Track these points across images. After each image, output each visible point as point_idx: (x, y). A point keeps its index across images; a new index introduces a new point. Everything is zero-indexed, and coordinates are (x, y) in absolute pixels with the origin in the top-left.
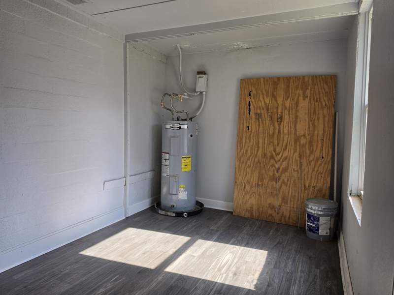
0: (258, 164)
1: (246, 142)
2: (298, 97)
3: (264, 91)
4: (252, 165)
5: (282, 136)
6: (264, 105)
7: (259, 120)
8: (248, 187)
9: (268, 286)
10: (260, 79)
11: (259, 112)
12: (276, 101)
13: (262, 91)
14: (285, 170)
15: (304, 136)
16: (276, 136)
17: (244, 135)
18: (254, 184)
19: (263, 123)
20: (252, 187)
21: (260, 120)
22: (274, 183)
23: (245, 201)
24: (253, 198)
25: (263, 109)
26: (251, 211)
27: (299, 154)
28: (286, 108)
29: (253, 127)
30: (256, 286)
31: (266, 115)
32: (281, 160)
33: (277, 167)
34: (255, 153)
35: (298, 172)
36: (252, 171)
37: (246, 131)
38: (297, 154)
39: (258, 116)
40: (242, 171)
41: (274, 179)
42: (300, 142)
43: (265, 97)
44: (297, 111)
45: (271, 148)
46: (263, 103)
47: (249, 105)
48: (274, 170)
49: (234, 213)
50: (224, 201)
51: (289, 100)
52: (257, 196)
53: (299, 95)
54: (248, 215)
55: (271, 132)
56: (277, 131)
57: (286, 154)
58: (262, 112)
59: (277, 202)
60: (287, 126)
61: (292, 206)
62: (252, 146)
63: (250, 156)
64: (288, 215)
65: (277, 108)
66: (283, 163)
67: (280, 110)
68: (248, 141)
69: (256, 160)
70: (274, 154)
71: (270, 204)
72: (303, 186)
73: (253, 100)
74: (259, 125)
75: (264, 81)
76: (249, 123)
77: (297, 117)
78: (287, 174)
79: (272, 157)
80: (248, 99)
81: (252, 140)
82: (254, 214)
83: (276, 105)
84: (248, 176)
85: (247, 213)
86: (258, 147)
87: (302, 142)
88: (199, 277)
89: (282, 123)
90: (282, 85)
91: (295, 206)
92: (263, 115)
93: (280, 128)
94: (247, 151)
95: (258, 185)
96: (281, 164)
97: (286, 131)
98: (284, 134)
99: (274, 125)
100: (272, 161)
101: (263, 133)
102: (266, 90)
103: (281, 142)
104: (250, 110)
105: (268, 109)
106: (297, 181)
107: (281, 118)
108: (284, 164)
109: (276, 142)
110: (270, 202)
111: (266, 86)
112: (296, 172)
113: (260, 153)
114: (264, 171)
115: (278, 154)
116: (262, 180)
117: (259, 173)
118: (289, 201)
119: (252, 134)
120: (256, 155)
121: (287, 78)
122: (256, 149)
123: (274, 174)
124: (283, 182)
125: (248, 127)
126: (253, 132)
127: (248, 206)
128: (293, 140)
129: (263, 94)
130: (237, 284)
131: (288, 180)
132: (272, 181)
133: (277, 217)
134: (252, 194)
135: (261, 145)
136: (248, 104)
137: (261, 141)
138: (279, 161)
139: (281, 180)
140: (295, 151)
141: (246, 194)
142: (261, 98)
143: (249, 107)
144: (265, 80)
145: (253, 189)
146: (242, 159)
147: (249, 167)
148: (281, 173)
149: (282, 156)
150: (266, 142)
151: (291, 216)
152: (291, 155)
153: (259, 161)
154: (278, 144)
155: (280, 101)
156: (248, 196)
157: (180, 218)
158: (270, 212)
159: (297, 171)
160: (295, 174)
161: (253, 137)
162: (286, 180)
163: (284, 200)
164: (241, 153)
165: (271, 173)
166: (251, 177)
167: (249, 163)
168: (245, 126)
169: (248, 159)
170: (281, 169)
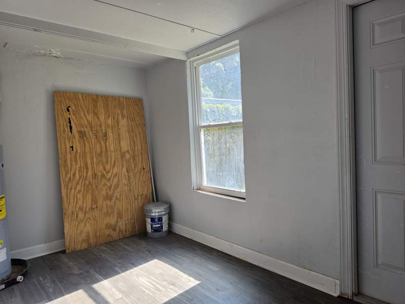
0: (90, 186)
1: (71, 165)
2: (118, 116)
3: (84, 108)
4: (83, 189)
5: (109, 154)
6: (86, 122)
7: (83, 138)
8: (81, 215)
10: (78, 93)
11: (83, 130)
12: (98, 118)
13: (82, 107)
14: (117, 186)
15: (128, 151)
16: (103, 155)
17: (69, 156)
18: (88, 209)
19: (88, 141)
20: (85, 213)
21: (85, 138)
22: (108, 202)
23: (79, 231)
24: (88, 225)
25: (86, 127)
26: (87, 240)
27: (127, 169)
28: (108, 126)
29: (78, 146)
31: (90, 133)
32: (112, 178)
33: (109, 185)
34: (85, 175)
35: (128, 186)
36: (83, 196)
37: (70, 153)
38: (124, 169)
39: (82, 134)
40: (72, 198)
41: (108, 198)
42: (126, 158)
43: (87, 114)
44: (119, 129)
45: (101, 168)
46: (85, 120)
47: (70, 122)
48: (106, 189)
49: (67, 251)
51: (110, 118)
52: (93, 221)
53: (118, 115)
54: (85, 246)
55: (98, 151)
56: (104, 149)
57: (115, 170)
58: (86, 130)
59: (112, 220)
60: (113, 145)
61: (127, 219)
62: (80, 168)
63: (79, 180)
64: (124, 228)
65: (101, 126)
66: (114, 180)
67: (103, 128)
68: (74, 163)
69: (87, 183)
70: (104, 172)
71: (107, 224)
72: (133, 197)
73: (74, 117)
74: (85, 144)
75: (82, 96)
76: (73, 143)
77: (119, 135)
78: (119, 190)
79: (103, 176)
80: (67, 115)
81: (79, 162)
82: (91, 241)
83: (99, 123)
84: (80, 203)
85: (84, 244)
86: (87, 168)
87: (127, 158)
89: (108, 141)
90: (100, 104)
91: (129, 218)
92: (87, 133)
93: (106, 146)
94: (74, 175)
95: (92, 209)
96: (113, 182)
97: (112, 149)
98: (111, 151)
99: (100, 144)
100: (104, 180)
101: (90, 153)
102: (86, 107)
103: (109, 161)
104: (71, 128)
105: (91, 127)
106: (128, 194)
107: (105, 135)
108: (115, 180)
109: (104, 160)
110: (106, 222)
111: (85, 102)
112: (126, 187)
113: (90, 173)
114: (96, 193)
115: (109, 172)
116: (96, 202)
117: (92, 195)
118: (124, 215)
119: (78, 156)
120: (86, 177)
121: (105, 96)
122: (85, 170)
123: (107, 193)
124: (117, 198)
125: (72, 147)
126: (79, 152)
127: (84, 235)
128: (120, 157)
129: (83, 110)
131: (120, 196)
132: (106, 201)
134: (86, 221)
135: (89, 166)
136: (68, 120)
137: (89, 161)
138: (110, 179)
139: (114, 198)
140: (123, 167)
141: (79, 223)
142: (82, 115)
143: (69, 124)
144: (84, 95)
145: (87, 215)
146: (70, 185)
147: (79, 192)
148: (114, 190)
149: (112, 173)
150: (95, 161)
151: (127, 228)
152: (120, 171)
153: (89, 182)
154: (107, 162)
155: (102, 117)
156: (82, 224)
158: (107, 232)
159: (127, 184)
160: (126, 188)
161: (80, 157)
162: (118, 196)
163: (120, 216)
164: (67, 179)
165: (104, 193)
166: (83, 203)
167: (78, 188)
168: (68, 147)
169: (77, 183)
170: (113, 187)
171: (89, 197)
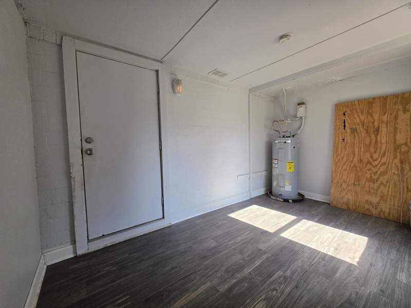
0: (355, 168)
1: (341, 151)
2: (397, 112)
3: (359, 110)
4: (348, 168)
5: (379, 145)
6: (359, 122)
7: (354, 133)
8: (344, 186)
9: (371, 265)
10: (354, 101)
11: (354, 127)
12: (372, 117)
13: (356, 111)
14: (383, 174)
15: (406, 144)
16: (372, 146)
17: (340, 144)
18: (350, 183)
19: (358, 135)
20: (348, 186)
21: (355, 133)
22: (372, 184)
23: (341, 196)
24: (349, 194)
25: (358, 124)
26: (347, 203)
27: (400, 160)
28: (383, 122)
29: (349, 138)
30: (358, 263)
31: (362, 129)
32: (379, 165)
33: (374, 170)
34: (351, 159)
35: (399, 176)
36: (348, 174)
37: (342, 143)
38: (397, 161)
39: (353, 130)
40: (339, 173)
41: (371, 180)
42: (401, 150)
43: (360, 115)
44: (396, 123)
45: (368, 155)
46: (358, 119)
47: (344, 123)
48: (371, 173)
49: (331, 205)
50: (323, 195)
51: (386, 114)
52: (354, 194)
53: (398, 110)
54: (344, 207)
55: (367, 143)
56: (374, 141)
57: (384, 160)
58: (357, 126)
59: (375, 200)
60: (385, 137)
61: (392, 204)
62: (348, 154)
63: (346, 162)
64: (388, 211)
65: (373, 123)
66: (381, 168)
67: (376, 124)
68: (344, 151)
69: (352, 165)
70: (371, 160)
71: (367, 201)
72: (405, 187)
73: (348, 119)
74: (355, 137)
75: (358, 103)
76: (344, 136)
77: (396, 129)
78: (386, 177)
79: (369, 163)
80: (343, 118)
81: (347, 149)
82: (351, 207)
83: (372, 120)
84: (345, 178)
85: (344, 205)
86: (354, 155)
87: (403, 150)
88: (305, 244)
89: (379, 135)
90: (377, 104)
91: (396, 204)
92: (358, 129)
93: (376, 139)
94: (343, 158)
95: (355, 185)
96: (379, 168)
97: (384, 141)
98: (381, 143)
99: (370, 137)
100: (369, 166)
101: (359, 143)
102: (360, 109)
103: (378, 151)
104: (345, 126)
105: (363, 125)
106: (398, 183)
107: (377, 130)
108: (383, 169)
109: (372, 150)
110: (367, 199)
111: (361, 105)
112: (397, 176)
113: (356, 159)
114: (360, 174)
115: (376, 160)
116: (359, 180)
117: (356, 175)
118: (388, 200)
119: (348, 145)
120: (352, 161)
121: (383, 97)
122: (352, 156)
123: (371, 177)
124: (382, 183)
125: (344, 139)
126: (349, 142)
127: (345, 200)
128: (393, 149)
129: (358, 113)
130: (339, 257)
131: (387, 182)
132: (368, 182)
133: (374, 212)
134: (348, 191)
135: (356, 153)
136: (343, 121)
137: (357, 150)
138: (376, 166)
139: (379, 182)
140: (395, 157)
141: (342, 191)
142: (356, 116)
143: (343, 124)
144: (360, 102)
145: (349, 187)
146: (339, 164)
147: (345, 170)
148: (379, 176)
149: (380, 162)
150: (362, 150)
151: (391, 213)
152: (391, 161)
153: (355, 166)
154: (375, 152)
155: (376, 117)
156: (345, 192)
157: (286, 203)
158: (367, 206)
159: (398, 174)
160: (396, 178)
161: (349, 146)
162: (385, 182)
163: (383, 198)
164: (337, 160)
165: (368, 176)
166: (347, 177)
167: (345, 167)
168: (341, 138)
169: (344, 164)
170: (379, 173)
171: (353, 176)
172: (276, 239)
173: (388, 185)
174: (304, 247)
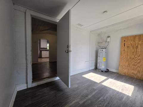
3: (130, 40)
4: (126, 60)
5: (137, 52)
8: (124, 67)
10: (128, 36)
12: (135, 42)
13: (129, 40)
14: (139, 63)
17: (123, 52)
18: (126, 66)
19: (130, 49)
22: (134, 66)
28: (139, 44)
29: (126, 50)
32: (137, 60)
33: (135, 61)
34: (127, 57)
39: (128, 47)
40: (122, 62)
41: (134, 65)
45: (133, 56)
46: (130, 43)
47: (125, 44)
49: (119, 73)
51: (141, 41)
52: (127, 70)
54: (124, 74)
55: (133, 52)
56: (135, 51)
57: (139, 58)
58: (129, 45)
59: (135, 72)
60: (140, 49)
62: (126, 55)
64: (140, 77)
65: (136, 44)
67: (136, 45)
68: (124, 54)
71: (132, 72)
74: (128, 49)
79: (133, 59)
80: (124, 42)
82: (126, 74)
83: (135, 43)
89: (138, 49)
94: (124, 57)
95: (128, 66)
97: (139, 51)
99: (134, 49)
100: (134, 60)
101: (130, 52)
103: (137, 54)
104: (125, 45)
105: (132, 45)
107: (137, 47)
108: (139, 61)
109: (135, 54)
113: (129, 57)
114: (130, 63)
115: (136, 58)
116: (129, 65)
118: (141, 72)
119: (126, 52)
121: (139, 35)
124: (138, 66)
127: (124, 72)
131: (140, 66)
133: (135, 77)
135: (129, 55)
139: (137, 66)
144: (131, 36)
146: (122, 59)
147: (124, 61)
150: (131, 54)
153: (128, 60)
155: (137, 42)
156: (124, 69)
157: (102, 72)
163: (139, 72)
164: (121, 57)
165: (133, 63)
166: (125, 64)
167: (124, 60)
168: (123, 50)
169: (124, 59)
170: (137, 62)
171: (127, 63)
172: (100, 85)
173: (141, 67)
174: (110, 88)
